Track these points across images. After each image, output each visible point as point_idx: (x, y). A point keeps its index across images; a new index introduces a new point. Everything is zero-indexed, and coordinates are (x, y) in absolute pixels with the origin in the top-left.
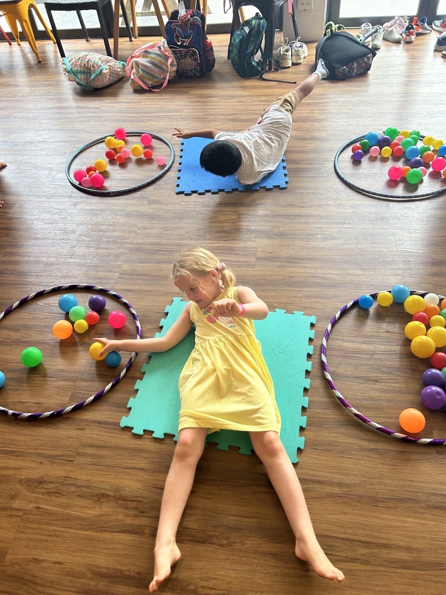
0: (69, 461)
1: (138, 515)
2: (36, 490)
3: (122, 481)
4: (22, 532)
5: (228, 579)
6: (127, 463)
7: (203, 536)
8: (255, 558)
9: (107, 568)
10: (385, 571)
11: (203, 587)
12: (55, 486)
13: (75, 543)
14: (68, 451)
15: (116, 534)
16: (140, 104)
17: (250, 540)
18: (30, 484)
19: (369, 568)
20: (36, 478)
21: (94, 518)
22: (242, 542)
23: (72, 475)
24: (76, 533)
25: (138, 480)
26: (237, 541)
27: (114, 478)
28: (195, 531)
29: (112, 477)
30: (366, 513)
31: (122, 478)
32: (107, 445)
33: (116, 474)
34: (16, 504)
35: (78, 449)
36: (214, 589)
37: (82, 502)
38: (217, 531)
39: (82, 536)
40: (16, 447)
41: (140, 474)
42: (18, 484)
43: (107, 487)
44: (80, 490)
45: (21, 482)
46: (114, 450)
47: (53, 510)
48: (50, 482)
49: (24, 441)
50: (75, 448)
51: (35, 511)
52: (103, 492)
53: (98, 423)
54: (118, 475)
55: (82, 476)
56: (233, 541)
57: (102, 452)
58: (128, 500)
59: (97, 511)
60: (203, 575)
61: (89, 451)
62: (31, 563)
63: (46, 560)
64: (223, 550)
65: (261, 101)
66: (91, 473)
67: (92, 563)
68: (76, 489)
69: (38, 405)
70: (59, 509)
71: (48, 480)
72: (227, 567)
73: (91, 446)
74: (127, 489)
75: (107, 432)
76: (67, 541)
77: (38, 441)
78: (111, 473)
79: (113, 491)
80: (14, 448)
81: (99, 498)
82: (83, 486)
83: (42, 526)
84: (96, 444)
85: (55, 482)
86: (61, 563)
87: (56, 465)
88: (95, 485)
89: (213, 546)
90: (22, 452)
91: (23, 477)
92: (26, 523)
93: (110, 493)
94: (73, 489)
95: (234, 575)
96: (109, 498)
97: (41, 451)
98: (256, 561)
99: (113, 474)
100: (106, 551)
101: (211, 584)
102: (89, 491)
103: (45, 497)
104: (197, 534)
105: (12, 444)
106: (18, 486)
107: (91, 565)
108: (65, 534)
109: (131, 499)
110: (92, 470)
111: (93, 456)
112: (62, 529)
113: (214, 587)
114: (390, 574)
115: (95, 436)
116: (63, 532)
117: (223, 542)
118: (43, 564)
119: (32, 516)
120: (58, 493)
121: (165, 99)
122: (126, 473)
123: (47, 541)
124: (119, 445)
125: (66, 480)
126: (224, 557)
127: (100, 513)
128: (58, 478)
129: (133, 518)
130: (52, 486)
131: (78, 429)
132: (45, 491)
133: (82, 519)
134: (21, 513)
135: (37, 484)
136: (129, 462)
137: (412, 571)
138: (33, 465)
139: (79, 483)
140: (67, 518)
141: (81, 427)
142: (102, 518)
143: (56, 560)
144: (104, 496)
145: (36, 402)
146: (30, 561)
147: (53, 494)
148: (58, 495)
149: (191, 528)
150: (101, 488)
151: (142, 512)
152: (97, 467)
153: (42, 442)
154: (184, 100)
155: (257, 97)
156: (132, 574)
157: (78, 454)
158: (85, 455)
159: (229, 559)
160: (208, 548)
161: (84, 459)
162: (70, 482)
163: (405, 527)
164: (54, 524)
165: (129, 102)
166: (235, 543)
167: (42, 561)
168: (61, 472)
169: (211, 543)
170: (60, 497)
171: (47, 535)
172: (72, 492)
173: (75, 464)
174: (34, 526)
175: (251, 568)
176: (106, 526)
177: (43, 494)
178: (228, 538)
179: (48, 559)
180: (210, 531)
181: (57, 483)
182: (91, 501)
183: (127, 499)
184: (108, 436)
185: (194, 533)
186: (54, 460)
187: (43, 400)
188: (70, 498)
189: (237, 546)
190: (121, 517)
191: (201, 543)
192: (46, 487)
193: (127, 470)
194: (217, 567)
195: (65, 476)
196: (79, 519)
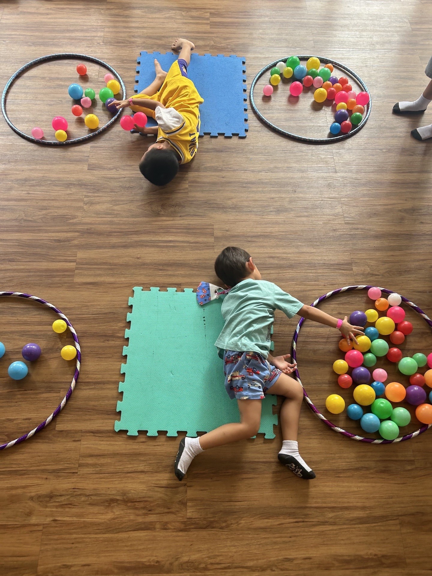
0: (74, 473)
1: (147, 513)
2: (48, 505)
3: (126, 485)
4: (46, 544)
5: (230, 554)
6: (128, 468)
7: (205, 522)
8: (249, 534)
9: (130, 562)
10: (347, 528)
11: (212, 564)
12: (65, 498)
13: (97, 546)
14: (70, 464)
15: (132, 532)
16: (49, 16)
17: (244, 520)
18: (41, 499)
19: (335, 527)
20: (45, 493)
21: (109, 522)
22: (237, 522)
23: (80, 485)
24: (96, 538)
25: (141, 482)
26: (233, 522)
27: (119, 483)
28: (198, 520)
29: (116, 482)
30: (331, 484)
31: (126, 483)
32: (106, 453)
33: (120, 479)
34: (34, 520)
35: (79, 460)
36: (220, 564)
37: (96, 509)
38: (215, 517)
39: (101, 539)
40: (18, 466)
41: (142, 476)
42: (29, 501)
43: (114, 492)
44: (90, 499)
45: (32, 500)
46: (114, 457)
47: (70, 520)
48: (61, 496)
49: (24, 459)
50: (76, 460)
51: (54, 524)
52: (111, 497)
53: (92, 432)
54: (122, 480)
55: (88, 485)
56: (230, 523)
57: (102, 461)
58: (136, 502)
59: (110, 516)
60: (210, 555)
61: (90, 461)
62: (62, 569)
63: (75, 565)
64: (223, 531)
65: (193, 17)
66: (97, 481)
67: (116, 560)
68: (86, 498)
69: (27, 421)
70: (75, 519)
71: (57, 494)
72: (228, 545)
73: (91, 456)
74: (132, 491)
75: (102, 441)
76: (90, 545)
77: (39, 458)
78: (115, 479)
79: (121, 496)
80: (15, 468)
81: (109, 504)
82: (92, 495)
83: (64, 536)
84: (95, 454)
85: (65, 495)
86: (88, 565)
87: (61, 478)
88: (103, 492)
89: (215, 530)
90: (25, 470)
91: (33, 494)
92: (48, 536)
93: (118, 498)
94: (83, 499)
95: (234, 550)
96: (119, 502)
97: (43, 468)
98: (250, 536)
99: (117, 479)
100: (126, 548)
101: (218, 560)
102: (99, 498)
103: (60, 510)
104: (200, 522)
105: (12, 464)
106: (31, 503)
107: (115, 562)
108: (87, 540)
109: (138, 500)
110: (97, 479)
111: (94, 465)
112: (83, 536)
113: (220, 562)
114: (351, 530)
115: (92, 446)
116: (83, 538)
117: (222, 525)
118: (73, 569)
119: (52, 529)
120: (70, 505)
121: (79, 9)
122: (129, 477)
123: (71, 548)
124: (117, 452)
125: (75, 491)
126: (225, 537)
127: (113, 517)
128: (66, 490)
129: (143, 517)
130: (63, 498)
131: (75, 441)
132: (57, 504)
133: (98, 524)
134: (41, 528)
135: (48, 499)
136: (130, 467)
137: (367, 525)
138: (39, 482)
139: (88, 493)
140: (85, 526)
141: (77, 439)
142: (116, 521)
143: (83, 563)
144: (113, 501)
145: (25, 417)
146: (60, 567)
147: (66, 506)
148: (70, 506)
149: (194, 517)
150: (109, 494)
151: (150, 511)
152: (101, 475)
153: (42, 458)
154: (102, 11)
155: (187, 12)
156: (152, 564)
157: (80, 465)
158: (87, 465)
159: (229, 538)
160: (210, 532)
161: (88, 469)
162: (79, 493)
163: (360, 491)
164: (75, 533)
165: (35, 13)
166: (232, 524)
167: (71, 566)
168: (68, 485)
169: (213, 528)
170: (73, 508)
171: (70, 544)
172: (84, 501)
173: (79, 475)
174: (56, 537)
175: (247, 542)
176: (120, 527)
177: (57, 507)
178: (225, 521)
179: (76, 563)
180: (210, 518)
181: (67, 495)
182: (102, 508)
183: (135, 500)
184: (104, 444)
185: (197, 522)
186: (59, 474)
187: (31, 415)
188: (83, 508)
189: (234, 526)
190: (132, 517)
191: (204, 528)
192: (57, 500)
193: (129, 475)
194: (220, 546)
195: (73, 488)
196: (96, 525)
